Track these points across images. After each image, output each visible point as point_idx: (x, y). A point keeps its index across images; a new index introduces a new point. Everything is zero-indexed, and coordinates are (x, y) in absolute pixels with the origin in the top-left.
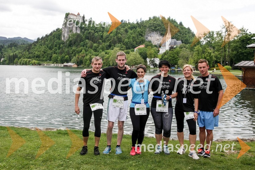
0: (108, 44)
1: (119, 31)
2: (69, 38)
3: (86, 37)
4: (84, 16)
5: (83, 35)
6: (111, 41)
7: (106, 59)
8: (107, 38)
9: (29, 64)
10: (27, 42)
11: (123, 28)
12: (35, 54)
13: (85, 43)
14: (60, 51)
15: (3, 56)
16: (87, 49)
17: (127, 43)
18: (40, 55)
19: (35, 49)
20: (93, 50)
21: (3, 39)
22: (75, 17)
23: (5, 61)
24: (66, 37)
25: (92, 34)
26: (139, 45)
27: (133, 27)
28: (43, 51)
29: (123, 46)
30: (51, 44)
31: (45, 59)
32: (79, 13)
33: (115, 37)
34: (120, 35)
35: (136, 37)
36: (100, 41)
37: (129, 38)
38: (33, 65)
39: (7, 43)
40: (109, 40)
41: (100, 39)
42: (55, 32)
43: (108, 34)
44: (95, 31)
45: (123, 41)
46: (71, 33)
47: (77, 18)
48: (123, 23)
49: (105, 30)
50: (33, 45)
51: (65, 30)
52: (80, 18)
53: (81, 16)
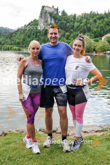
1: (88, 21)
4: (58, 8)
6: (81, 30)
8: (78, 27)
9: (11, 50)
10: (8, 31)
11: (92, 19)
12: (16, 41)
17: (96, 32)
18: (20, 42)
19: (16, 37)
20: (66, 38)
22: (50, 9)
25: (64, 24)
26: (106, 34)
27: (101, 17)
28: (23, 39)
29: (92, 34)
31: (24, 45)
32: (53, 6)
33: (85, 27)
34: (89, 25)
35: (104, 27)
36: (72, 30)
37: (97, 28)
38: (14, 50)
41: (72, 29)
42: (32, 23)
43: (79, 24)
44: (68, 22)
45: (91, 30)
46: (47, 23)
47: (51, 10)
48: (92, 14)
49: (76, 20)
50: (14, 33)
51: (41, 21)
52: (54, 10)
53: (55, 9)
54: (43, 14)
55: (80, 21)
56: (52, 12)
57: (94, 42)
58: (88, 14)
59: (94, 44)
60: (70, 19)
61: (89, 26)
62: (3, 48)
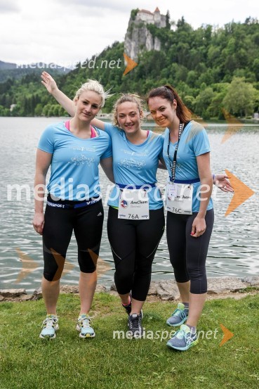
0: (218, 69)
1: (241, 42)
2: (139, 60)
3: (172, 58)
4: (168, 13)
5: (167, 54)
6: (224, 63)
7: (215, 101)
8: (216, 58)
9: (63, 115)
11: (249, 35)
13: (171, 71)
14: (121, 87)
15: (13, 100)
16: (175, 82)
20: (188, 84)
21: (12, 68)
22: (150, 17)
23: (17, 110)
24: (132, 59)
25: (184, 51)
29: (250, 73)
30: (103, 74)
32: (157, 8)
33: (233, 56)
34: (243, 50)
36: (202, 64)
39: (18, 74)
40: (220, 62)
41: (202, 61)
42: (110, 51)
43: (218, 49)
44: (192, 45)
45: (249, 63)
46: (143, 51)
47: (153, 19)
48: (249, 23)
49: (213, 40)
50: (69, 77)
51: (131, 46)
52: (159, 18)
53: (162, 16)
54: (135, 29)
55: (220, 42)
56: (156, 24)
57: (254, 90)
58: (239, 24)
59: (256, 95)
60: (198, 38)
61: (244, 53)
62: (44, 111)
